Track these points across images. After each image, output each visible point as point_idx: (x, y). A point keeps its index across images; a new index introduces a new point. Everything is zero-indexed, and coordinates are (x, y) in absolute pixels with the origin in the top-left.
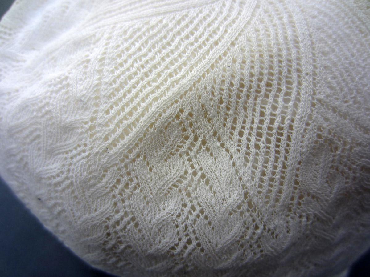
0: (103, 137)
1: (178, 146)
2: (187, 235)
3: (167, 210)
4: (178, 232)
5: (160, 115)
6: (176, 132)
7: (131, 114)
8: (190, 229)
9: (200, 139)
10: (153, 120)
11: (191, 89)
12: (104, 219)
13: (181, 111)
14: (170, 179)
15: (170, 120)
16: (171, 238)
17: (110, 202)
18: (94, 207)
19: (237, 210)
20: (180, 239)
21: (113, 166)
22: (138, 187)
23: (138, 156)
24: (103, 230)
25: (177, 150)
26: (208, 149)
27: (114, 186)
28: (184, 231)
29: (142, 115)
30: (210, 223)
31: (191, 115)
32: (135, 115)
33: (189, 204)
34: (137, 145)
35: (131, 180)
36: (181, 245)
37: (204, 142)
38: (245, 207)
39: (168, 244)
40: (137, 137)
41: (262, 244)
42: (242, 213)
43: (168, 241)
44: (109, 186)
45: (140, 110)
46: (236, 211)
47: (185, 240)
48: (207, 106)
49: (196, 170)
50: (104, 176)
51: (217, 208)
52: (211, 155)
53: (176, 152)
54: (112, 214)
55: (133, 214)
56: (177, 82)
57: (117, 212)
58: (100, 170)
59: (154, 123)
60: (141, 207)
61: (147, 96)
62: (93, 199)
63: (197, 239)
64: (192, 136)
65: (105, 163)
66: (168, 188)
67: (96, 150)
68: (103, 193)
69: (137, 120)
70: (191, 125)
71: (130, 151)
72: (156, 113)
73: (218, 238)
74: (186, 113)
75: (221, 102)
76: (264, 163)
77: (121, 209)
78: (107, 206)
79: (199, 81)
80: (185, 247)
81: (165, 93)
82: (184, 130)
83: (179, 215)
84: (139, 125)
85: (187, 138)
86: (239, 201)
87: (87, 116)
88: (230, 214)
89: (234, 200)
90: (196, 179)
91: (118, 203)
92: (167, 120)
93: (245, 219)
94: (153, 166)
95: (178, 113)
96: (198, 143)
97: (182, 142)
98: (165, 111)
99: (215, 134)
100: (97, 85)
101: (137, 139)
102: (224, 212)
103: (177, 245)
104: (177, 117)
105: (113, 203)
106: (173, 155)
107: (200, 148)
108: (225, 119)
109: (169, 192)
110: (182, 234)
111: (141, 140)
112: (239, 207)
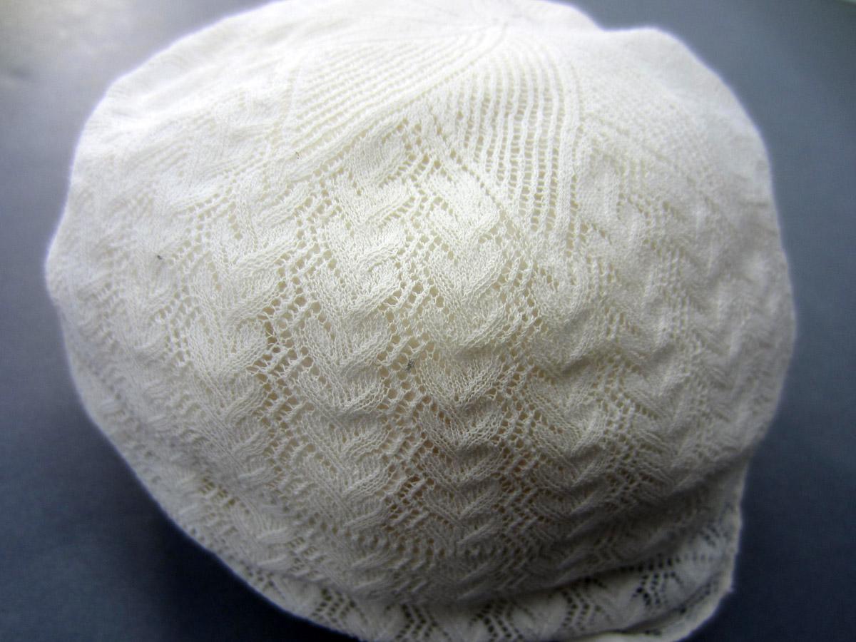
0: (292, 142)
1: (399, 168)
2: (414, 278)
3: (383, 245)
4: (400, 275)
5: (376, 122)
6: (398, 148)
7: (334, 119)
8: (420, 268)
9: (432, 161)
10: (367, 127)
11: (418, 99)
12: (279, 257)
13: (406, 122)
14: (387, 206)
15: (390, 130)
16: (388, 283)
17: (291, 232)
18: (263, 240)
19: (492, 235)
20: (403, 286)
21: (302, 180)
22: (338, 212)
23: (341, 172)
24: (273, 280)
25: (399, 174)
26: (444, 173)
27: (301, 208)
28: (410, 272)
29: (351, 120)
30: (451, 255)
31: (418, 128)
32: (340, 120)
33: (418, 236)
34: (341, 156)
35: (329, 203)
36: (405, 293)
37: (437, 165)
38: (502, 231)
39: (383, 292)
40: (342, 144)
41: (535, 298)
42: (498, 240)
43: (384, 287)
44: (292, 208)
45: (348, 116)
46: (489, 238)
47: (411, 284)
48: (441, 120)
49: (427, 195)
50: (287, 194)
51: (459, 234)
52: (449, 179)
53: (397, 176)
54: (293, 249)
55: (327, 247)
56: (399, 91)
57: (303, 245)
58: (281, 184)
59: (367, 131)
60: (342, 238)
61: (358, 103)
62: (264, 229)
63: (430, 282)
64: (420, 157)
65: (291, 175)
66: (385, 219)
67: (279, 157)
68: (282, 219)
69: (344, 125)
70: (419, 142)
71: (331, 162)
72: (370, 120)
73: (465, 278)
74: (412, 125)
75: (460, 116)
76: (525, 178)
77: (309, 241)
78: (285, 238)
79: (429, 91)
80: (412, 298)
81: (382, 101)
82: (408, 147)
83: (401, 252)
84: (345, 132)
85: (412, 158)
86: (493, 223)
87: (269, 121)
88: (481, 241)
89: (486, 222)
90: (427, 205)
91: (305, 232)
92: (385, 130)
93: (503, 248)
94: (362, 188)
95: (401, 123)
96: (429, 166)
97: (406, 163)
98: (383, 119)
99: (453, 155)
100: (288, 91)
101: (342, 147)
102: (472, 238)
103: (398, 294)
104: (400, 128)
105: (296, 232)
106: (393, 179)
107: (432, 171)
108: (467, 139)
109: (385, 224)
110: (406, 276)
111: (347, 149)
112: (494, 230)
